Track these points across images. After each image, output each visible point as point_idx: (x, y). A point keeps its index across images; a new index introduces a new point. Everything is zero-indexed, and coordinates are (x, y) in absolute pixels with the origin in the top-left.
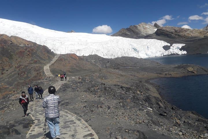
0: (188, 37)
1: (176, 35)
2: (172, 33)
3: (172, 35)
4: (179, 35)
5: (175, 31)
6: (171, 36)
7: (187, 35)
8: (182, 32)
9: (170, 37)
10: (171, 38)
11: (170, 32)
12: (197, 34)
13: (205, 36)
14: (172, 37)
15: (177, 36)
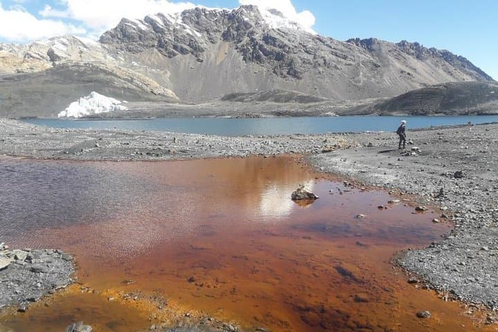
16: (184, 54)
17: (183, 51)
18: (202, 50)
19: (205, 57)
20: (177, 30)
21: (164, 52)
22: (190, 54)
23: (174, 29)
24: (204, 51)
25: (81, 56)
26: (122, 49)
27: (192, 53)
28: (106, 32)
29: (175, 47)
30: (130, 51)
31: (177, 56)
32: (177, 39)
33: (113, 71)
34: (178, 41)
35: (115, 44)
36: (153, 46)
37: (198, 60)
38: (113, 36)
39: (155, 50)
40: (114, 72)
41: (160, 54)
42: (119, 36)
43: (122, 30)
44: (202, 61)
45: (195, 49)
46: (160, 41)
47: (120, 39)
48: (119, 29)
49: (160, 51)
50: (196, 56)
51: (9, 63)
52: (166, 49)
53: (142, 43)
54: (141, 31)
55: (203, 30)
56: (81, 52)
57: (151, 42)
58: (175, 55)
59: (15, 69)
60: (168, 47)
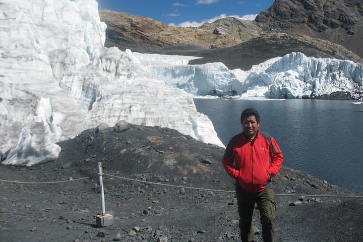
0: (170, 45)
1: (134, 35)
2: (124, 30)
3: (123, 36)
4: (143, 38)
5: (132, 25)
6: (120, 37)
7: (166, 39)
8: (151, 29)
9: (118, 39)
10: (121, 42)
11: (117, 26)
12: (191, 38)
13: (213, 47)
14: (125, 40)
15: (138, 40)
16: (334, 28)
17: (333, 25)
18: (353, 23)
19: (356, 29)
20: (327, 6)
21: (314, 27)
22: (340, 27)
23: (324, 6)
24: (354, 24)
25: (240, 34)
26: (274, 26)
27: (342, 26)
28: (261, 13)
29: (325, 22)
30: (282, 27)
31: (327, 30)
32: (327, 14)
33: (312, 43)
34: (328, 16)
35: (269, 22)
36: (304, 22)
37: (349, 33)
38: (267, 16)
39: (306, 25)
40: (314, 44)
41: (310, 29)
42: (272, 15)
43: (275, 10)
44: (353, 34)
45: (346, 23)
46: (310, 18)
47: (273, 17)
48: (272, 9)
49: (310, 26)
50: (346, 29)
51: (204, 40)
52: (316, 24)
53: (293, 20)
54: (293, 9)
55: (354, 5)
56: (240, 30)
57: (301, 19)
58: (324, 29)
59: (209, 44)
60: (318, 23)
